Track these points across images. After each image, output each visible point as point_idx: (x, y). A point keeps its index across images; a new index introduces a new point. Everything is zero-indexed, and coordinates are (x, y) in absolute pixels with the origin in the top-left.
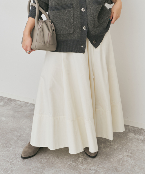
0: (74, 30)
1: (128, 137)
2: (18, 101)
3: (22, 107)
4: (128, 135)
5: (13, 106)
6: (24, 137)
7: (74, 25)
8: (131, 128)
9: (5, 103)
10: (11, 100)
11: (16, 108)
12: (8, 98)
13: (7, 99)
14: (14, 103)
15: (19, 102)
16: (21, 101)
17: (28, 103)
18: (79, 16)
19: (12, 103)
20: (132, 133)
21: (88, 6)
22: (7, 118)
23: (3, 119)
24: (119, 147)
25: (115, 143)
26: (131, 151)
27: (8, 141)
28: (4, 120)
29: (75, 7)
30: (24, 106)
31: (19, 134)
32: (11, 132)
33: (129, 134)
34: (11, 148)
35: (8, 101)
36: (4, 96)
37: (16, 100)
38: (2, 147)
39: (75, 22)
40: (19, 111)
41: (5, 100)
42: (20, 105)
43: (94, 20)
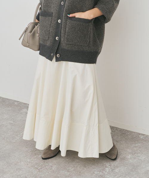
25: (143, 155)
43: (65, 35)
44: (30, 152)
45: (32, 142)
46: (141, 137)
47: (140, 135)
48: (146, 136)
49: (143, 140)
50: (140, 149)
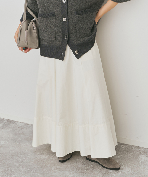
0: (56, 38)
1: (140, 159)
2: (18, 122)
3: (23, 129)
4: (139, 158)
5: (12, 128)
6: (26, 162)
7: (55, 33)
8: (142, 149)
9: (3, 125)
10: (10, 121)
11: (15, 130)
12: (7, 119)
13: (5, 120)
14: (14, 124)
15: (18, 124)
16: (21, 123)
17: (29, 124)
18: (61, 24)
19: (11, 124)
20: (143, 155)
21: (70, 16)
22: (6, 142)
23: (2, 143)
24: (130, 172)
25: (126, 167)
26: (144, 176)
27: (9, 168)
28: (4, 143)
29: (57, 16)
30: (24, 128)
31: (21, 160)
32: (12, 158)
33: (140, 156)
34: (13, 176)
35: (7, 123)
36: (3, 117)
37: (15, 121)
38: (2, 175)
39: (57, 30)
40: (19, 134)
41: (4, 122)
42: (20, 127)
43: (76, 30)
44: (2, 172)
45: (3, 160)
46: (123, 147)
47: (122, 146)
48: (128, 146)
49: (125, 150)
50: (123, 161)
